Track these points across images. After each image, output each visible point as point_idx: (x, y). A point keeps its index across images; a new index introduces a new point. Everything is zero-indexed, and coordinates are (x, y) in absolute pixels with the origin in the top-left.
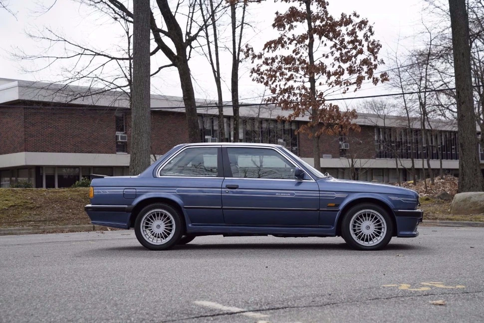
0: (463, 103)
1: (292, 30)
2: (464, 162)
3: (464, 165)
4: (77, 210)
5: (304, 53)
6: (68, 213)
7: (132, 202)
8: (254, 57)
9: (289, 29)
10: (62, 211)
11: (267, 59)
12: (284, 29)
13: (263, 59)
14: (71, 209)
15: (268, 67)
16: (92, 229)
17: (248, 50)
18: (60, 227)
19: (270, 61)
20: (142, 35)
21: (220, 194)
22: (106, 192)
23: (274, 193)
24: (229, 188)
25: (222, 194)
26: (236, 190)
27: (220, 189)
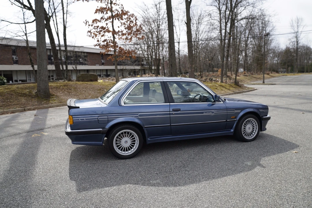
1: (107, 14)
4: (12, 100)
5: (110, 25)
6: (7, 102)
7: (106, 126)
8: (89, 25)
9: (106, 14)
10: (4, 101)
11: (95, 27)
12: (104, 13)
13: (93, 27)
14: (9, 99)
15: (95, 30)
16: (24, 110)
17: (87, 22)
18: (6, 110)
19: (96, 28)
20: (40, 10)
21: (169, 116)
22: (83, 119)
23: (202, 113)
24: (174, 111)
25: (171, 116)
26: (179, 112)
27: (169, 112)
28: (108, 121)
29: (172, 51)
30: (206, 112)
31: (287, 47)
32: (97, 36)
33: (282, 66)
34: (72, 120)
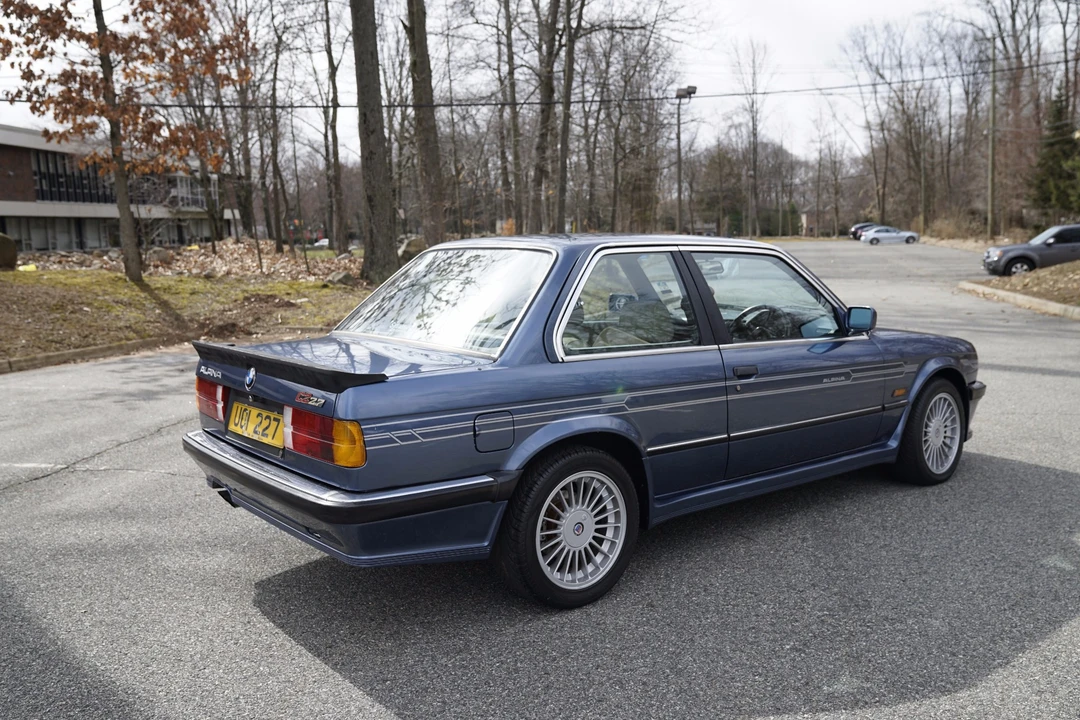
0: (372, 132)
2: (374, 227)
3: (375, 231)
7: (506, 459)
21: (724, 398)
22: (412, 437)
23: (819, 379)
24: (741, 377)
25: (730, 397)
26: (752, 380)
27: (722, 384)
28: (517, 437)
29: (372, 139)
30: (829, 376)
31: (719, 145)
32: (14, 50)
33: (704, 210)
34: (359, 445)
